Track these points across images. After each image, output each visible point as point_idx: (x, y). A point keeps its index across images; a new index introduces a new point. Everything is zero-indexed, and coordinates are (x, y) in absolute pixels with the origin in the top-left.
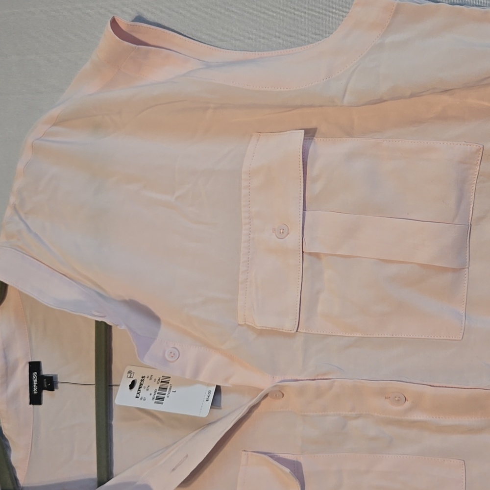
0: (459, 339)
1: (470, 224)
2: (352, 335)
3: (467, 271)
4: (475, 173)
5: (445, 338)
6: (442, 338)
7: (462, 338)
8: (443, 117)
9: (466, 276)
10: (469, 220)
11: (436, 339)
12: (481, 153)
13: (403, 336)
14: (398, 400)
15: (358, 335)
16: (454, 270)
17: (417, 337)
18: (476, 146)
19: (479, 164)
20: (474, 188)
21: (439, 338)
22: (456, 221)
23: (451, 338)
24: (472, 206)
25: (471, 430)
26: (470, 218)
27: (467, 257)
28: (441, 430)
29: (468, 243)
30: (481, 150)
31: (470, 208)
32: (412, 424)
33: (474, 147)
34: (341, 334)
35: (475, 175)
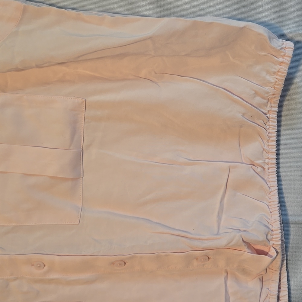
0: (77, 224)
1: (82, 149)
2: (10, 225)
3: (82, 180)
4: (83, 117)
5: (68, 223)
6: (67, 224)
7: (79, 223)
8: (62, 81)
9: (81, 183)
10: (81, 147)
11: (63, 225)
12: (84, 104)
13: (43, 224)
14: (39, 266)
15: (13, 225)
16: (72, 179)
17: (51, 224)
18: (81, 99)
19: (84, 111)
20: (83, 126)
21: (65, 224)
22: (71, 148)
23: (72, 223)
24: (82, 138)
25: (87, 282)
26: (82, 146)
27: (82, 171)
28: (69, 283)
29: (81, 161)
30: (85, 102)
31: (81, 139)
32: (51, 281)
33: (80, 100)
34: (3, 225)
35: (83, 118)
